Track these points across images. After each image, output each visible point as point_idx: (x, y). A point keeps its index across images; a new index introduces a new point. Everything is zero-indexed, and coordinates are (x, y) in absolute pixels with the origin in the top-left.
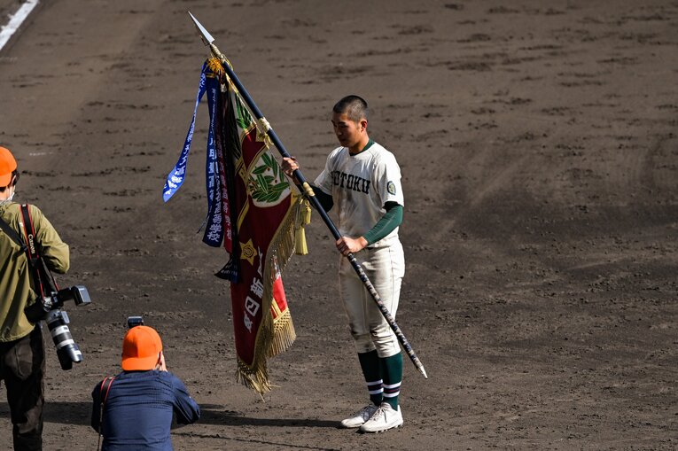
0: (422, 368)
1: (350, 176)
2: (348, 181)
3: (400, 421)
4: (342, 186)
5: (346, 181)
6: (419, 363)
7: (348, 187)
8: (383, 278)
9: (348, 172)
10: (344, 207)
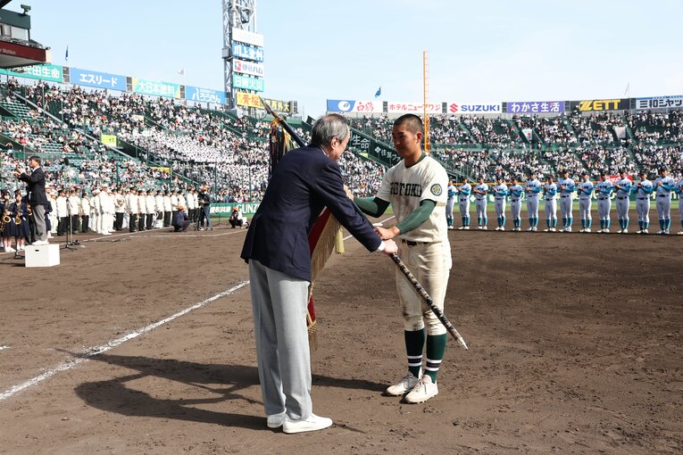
0: (461, 339)
1: (407, 185)
2: (406, 190)
3: (436, 392)
4: (401, 194)
5: (404, 190)
6: (457, 334)
7: (406, 194)
8: (436, 268)
9: (405, 182)
10: (402, 211)
